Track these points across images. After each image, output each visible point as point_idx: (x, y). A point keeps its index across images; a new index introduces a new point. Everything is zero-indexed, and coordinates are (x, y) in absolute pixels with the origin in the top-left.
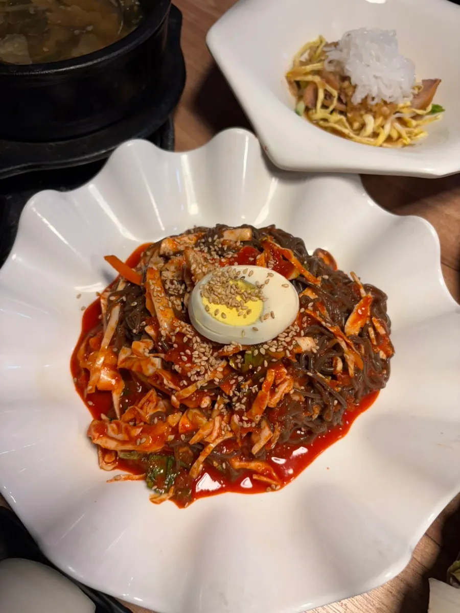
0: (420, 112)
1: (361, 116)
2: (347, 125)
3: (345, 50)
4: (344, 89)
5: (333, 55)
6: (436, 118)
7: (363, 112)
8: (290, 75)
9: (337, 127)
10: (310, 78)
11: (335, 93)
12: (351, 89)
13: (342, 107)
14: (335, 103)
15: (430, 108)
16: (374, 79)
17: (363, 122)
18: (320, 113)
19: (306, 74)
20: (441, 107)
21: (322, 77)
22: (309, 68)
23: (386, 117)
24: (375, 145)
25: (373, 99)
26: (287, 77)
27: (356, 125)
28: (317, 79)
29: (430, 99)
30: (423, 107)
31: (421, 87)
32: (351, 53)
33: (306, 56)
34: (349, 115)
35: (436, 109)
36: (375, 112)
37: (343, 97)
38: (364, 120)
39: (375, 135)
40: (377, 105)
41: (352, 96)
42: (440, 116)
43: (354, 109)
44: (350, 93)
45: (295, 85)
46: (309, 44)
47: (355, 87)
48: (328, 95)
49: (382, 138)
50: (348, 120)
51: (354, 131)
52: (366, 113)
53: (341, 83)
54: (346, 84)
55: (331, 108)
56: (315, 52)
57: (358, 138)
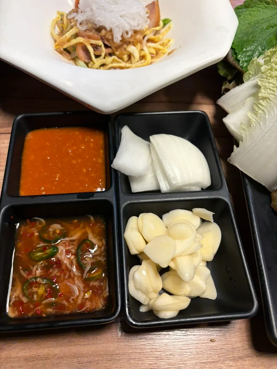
0: (157, 28)
1: (125, 49)
2: (120, 60)
3: (88, 9)
4: (104, 36)
5: (80, 17)
6: (169, 28)
7: (125, 46)
8: (58, 47)
9: (115, 65)
10: (74, 41)
11: (100, 43)
12: (109, 34)
13: (109, 50)
14: (104, 51)
15: (161, 23)
16: (121, 18)
17: (129, 53)
18: (98, 62)
19: (69, 41)
20: (168, 19)
21: (83, 37)
22: (68, 35)
23: (141, 42)
24: (147, 65)
25: (127, 33)
26: (56, 50)
27: (125, 57)
28: (80, 39)
29: (159, 17)
30: (157, 25)
31: (148, 12)
32: (94, 8)
33: (57, 30)
34: (117, 53)
35: (166, 22)
36: (133, 42)
37: (106, 43)
38: (128, 52)
39: (143, 57)
40: (131, 37)
41: (113, 38)
42: (171, 24)
43: (118, 47)
44: (110, 37)
45: (65, 52)
46: (54, 20)
47: (111, 31)
48: (95, 47)
49: (149, 57)
50: (118, 57)
51: (127, 61)
52: (128, 45)
53: (100, 34)
54: (103, 32)
55: (103, 55)
56: (63, 23)
57: (133, 65)
